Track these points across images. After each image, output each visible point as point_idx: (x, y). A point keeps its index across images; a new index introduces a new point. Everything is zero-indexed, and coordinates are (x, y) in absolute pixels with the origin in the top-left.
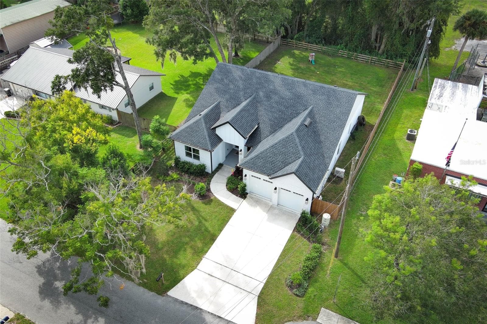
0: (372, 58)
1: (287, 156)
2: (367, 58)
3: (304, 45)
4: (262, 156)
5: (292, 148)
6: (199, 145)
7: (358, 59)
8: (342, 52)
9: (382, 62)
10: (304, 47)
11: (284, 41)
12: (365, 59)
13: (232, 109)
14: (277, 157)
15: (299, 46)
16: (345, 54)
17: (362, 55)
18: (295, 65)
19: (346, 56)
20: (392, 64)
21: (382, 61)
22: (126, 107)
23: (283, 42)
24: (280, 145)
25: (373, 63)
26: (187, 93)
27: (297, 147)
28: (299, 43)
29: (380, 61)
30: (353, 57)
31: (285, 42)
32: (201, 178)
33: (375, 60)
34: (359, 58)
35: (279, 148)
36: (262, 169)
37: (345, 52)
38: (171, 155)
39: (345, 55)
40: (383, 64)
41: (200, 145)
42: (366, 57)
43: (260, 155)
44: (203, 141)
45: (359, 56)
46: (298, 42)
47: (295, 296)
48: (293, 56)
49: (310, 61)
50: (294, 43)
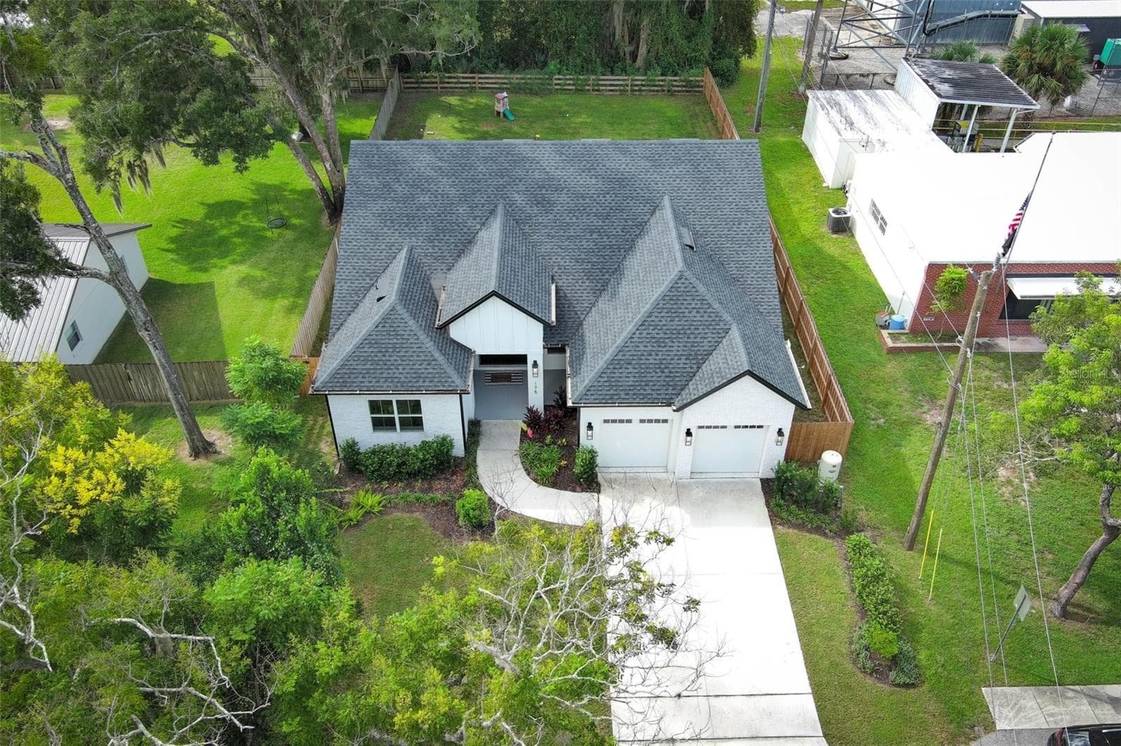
0: (632, 80)
1: (692, 336)
2: (621, 83)
3: (462, 80)
4: (627, 357)
5: (698, 312)
6: (420, 384)
7: (601, 88)
8: (559, 79)
9: (656, 86)
10: (463, 85)
11: (409, 80)
12: (617, 85)
13: (456, 261)
14: (668, 348)
15: (450, 85)
16: (568, 82)
17: (605, 77)
18: (471, 131)
19: (573, 87)
20: (678, 86)
21: (657, 83)
22: (72, 350)
23: (406, 83)
24: (663, 314)
25: (637, 91)
26: (234, 262)
27: (710, 306)
28: (450, 78)
29: (652, 83)
30: (589, 85)
31: (413, 80)
32: (446, 479)
33: (639, 83)
34: (602, 85)
35: (664, 323)
36: (642, 392)
37: (568, 77)
38: (306, 444)
39: (569, 85)
40: (659, 88)
41: (426, 384)
42: (619, 80)
43: (619, 357)
44: (431, 371)
45: (601, 80)
46: (447, 75)
47: (903, 690)
48: (448, 110)
49: (502, 115)
50: (438, 80)
